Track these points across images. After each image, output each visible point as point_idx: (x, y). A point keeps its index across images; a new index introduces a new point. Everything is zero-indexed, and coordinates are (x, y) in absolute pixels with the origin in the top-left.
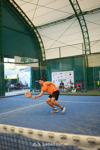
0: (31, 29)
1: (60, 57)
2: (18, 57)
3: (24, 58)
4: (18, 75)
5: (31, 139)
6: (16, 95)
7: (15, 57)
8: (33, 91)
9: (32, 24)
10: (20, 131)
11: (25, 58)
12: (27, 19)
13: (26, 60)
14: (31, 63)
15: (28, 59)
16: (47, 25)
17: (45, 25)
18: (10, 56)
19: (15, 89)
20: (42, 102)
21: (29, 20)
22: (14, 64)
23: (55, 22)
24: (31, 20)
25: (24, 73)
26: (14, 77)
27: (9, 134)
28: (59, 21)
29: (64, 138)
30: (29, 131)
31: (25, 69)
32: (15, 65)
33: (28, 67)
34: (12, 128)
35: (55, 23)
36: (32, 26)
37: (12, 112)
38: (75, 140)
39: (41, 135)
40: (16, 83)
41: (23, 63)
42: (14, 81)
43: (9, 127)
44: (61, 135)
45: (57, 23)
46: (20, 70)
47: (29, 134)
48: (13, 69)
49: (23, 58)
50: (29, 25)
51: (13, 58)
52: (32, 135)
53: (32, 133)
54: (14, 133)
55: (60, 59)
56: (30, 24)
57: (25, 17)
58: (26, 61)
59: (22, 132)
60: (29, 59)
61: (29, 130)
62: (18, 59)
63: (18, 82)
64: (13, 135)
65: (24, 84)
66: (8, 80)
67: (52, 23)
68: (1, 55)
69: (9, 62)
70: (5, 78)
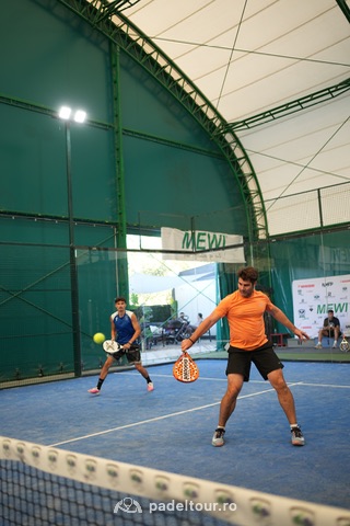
0: (215, 133)
1: (322, 222)
2: (174, 231)
3: (193, 234)
4: (173, 291)
6: (169, 360)
7: (163, 229)
8: (227, 346)
9: (219, 116)
10: (187, 493)
11: (197, 232)
12: (199, 101)
13: (199, 240)
14: (217, 249)
15: (205, 238)
16: (270, 114)
17: (264, 115)
18: (147, 227)
19: (166, 340)
21: (208, 103)
22: (161, 254)
23: (299, 102)
24: (214, 104)
25: (193, 284)
26: (163, 300)
28: (312, 97)
30: (220, 494)
31: (199, 270)
32: (165, 258)
33: (210, 263)
36: (217, 123)
37: (155, 423)
40: (168, 321)
41: (190, 249)
42: (162, 314)
43: (150, 475)
45: (304, 105)
46: (181, 274)
48: (158, 273)
49: (190, 232)
50: (207, 118)
51: (158, 234)
53: (228, 500)
55: (322, 230)
56: (210, 114)
57: (193, 96)
58: (201, 245)
59: (194, 495)
60: (212, 234)
61: (218, 490)
62: (172, 236)
63: (173, 315)
65: (194, 321)
66: (140, 308)
67: (287, 106)
68: (116, 225)
69: (142, 250)
70: (131, 303)
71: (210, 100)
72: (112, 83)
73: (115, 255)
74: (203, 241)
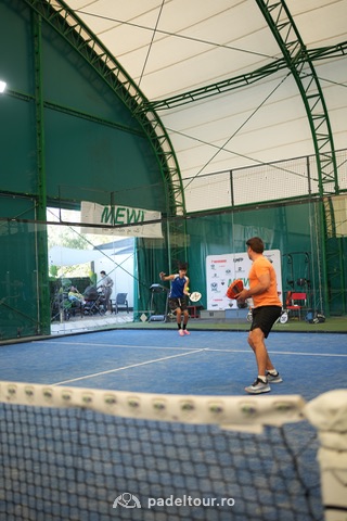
0: (136, 111)
1: (233, 202)
2: (93, 205)
3: (113, 209)
4: (93, 263)
5: (113, 417)
6: (86, 330)
7: (84, 204)
8: (144, 317)
9: (141, 94)
10: (85, 399)
11: (116, 207)
12: (122, 78)
13: (118, 215)
14: (136, 224)
15: (125, 213)
16: (189, 96)
17: (184, 96)
18: (67, 200)
20: (171, 352)
21: (130, 81)
22: (78, 229)
23: (217, 86)
24: (136, 81)
25: (112, 257)
26: (82, 272)
27: (58, 409)
28: (229, 82)
29: (188, 407)
31: (117, 244)
32: (84, 232)
33: (127, 237)
34: (65, 393)
35: (218, 88)
36: (139, 101)
38: (212, 409)
39: (135, 405)
41: (109, 223)
42: (81, 284)
44: (182, 401)
45: (221, 90)
47: (108, 405)
48: (76, 244)
49: (110, 207)
50: (129, 95)
51: (77, 207)
52: (115, 406)
53: (112, 401)
54: (71, 406)
55: (233, 209)
56: (132, 92)
57: (115, 72)
58: (120, 219)
59: (89, 400)
60: (131, 210)
62: (92, 211)
64: (67, 411)
66: (59, 280)
67: (206, 89)
68: (36, 197)
69: (62, 223)
70: (50, 275)
71: (132, 77)
72: (33, 54)
73: (34, 228)
74: (122, 216)
